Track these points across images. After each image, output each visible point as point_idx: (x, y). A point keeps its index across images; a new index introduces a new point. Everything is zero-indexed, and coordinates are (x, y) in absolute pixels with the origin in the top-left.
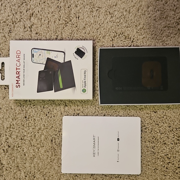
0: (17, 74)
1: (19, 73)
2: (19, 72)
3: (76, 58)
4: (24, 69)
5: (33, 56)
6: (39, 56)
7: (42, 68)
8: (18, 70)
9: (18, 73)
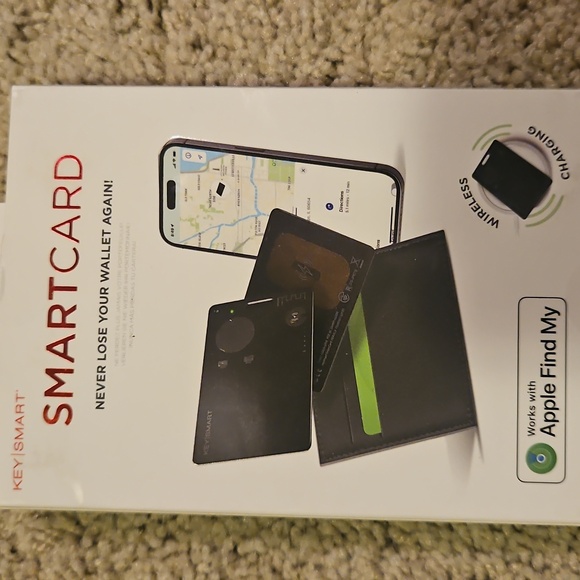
0: (50, 325)
1: (69, 319)
2: (65, 314)
3: (482, 214)
4: (104, 291)
5: (169, 195)
6: (211, 200)
7: (233, 282)
8: (60, 298)
9: (60, 318)
